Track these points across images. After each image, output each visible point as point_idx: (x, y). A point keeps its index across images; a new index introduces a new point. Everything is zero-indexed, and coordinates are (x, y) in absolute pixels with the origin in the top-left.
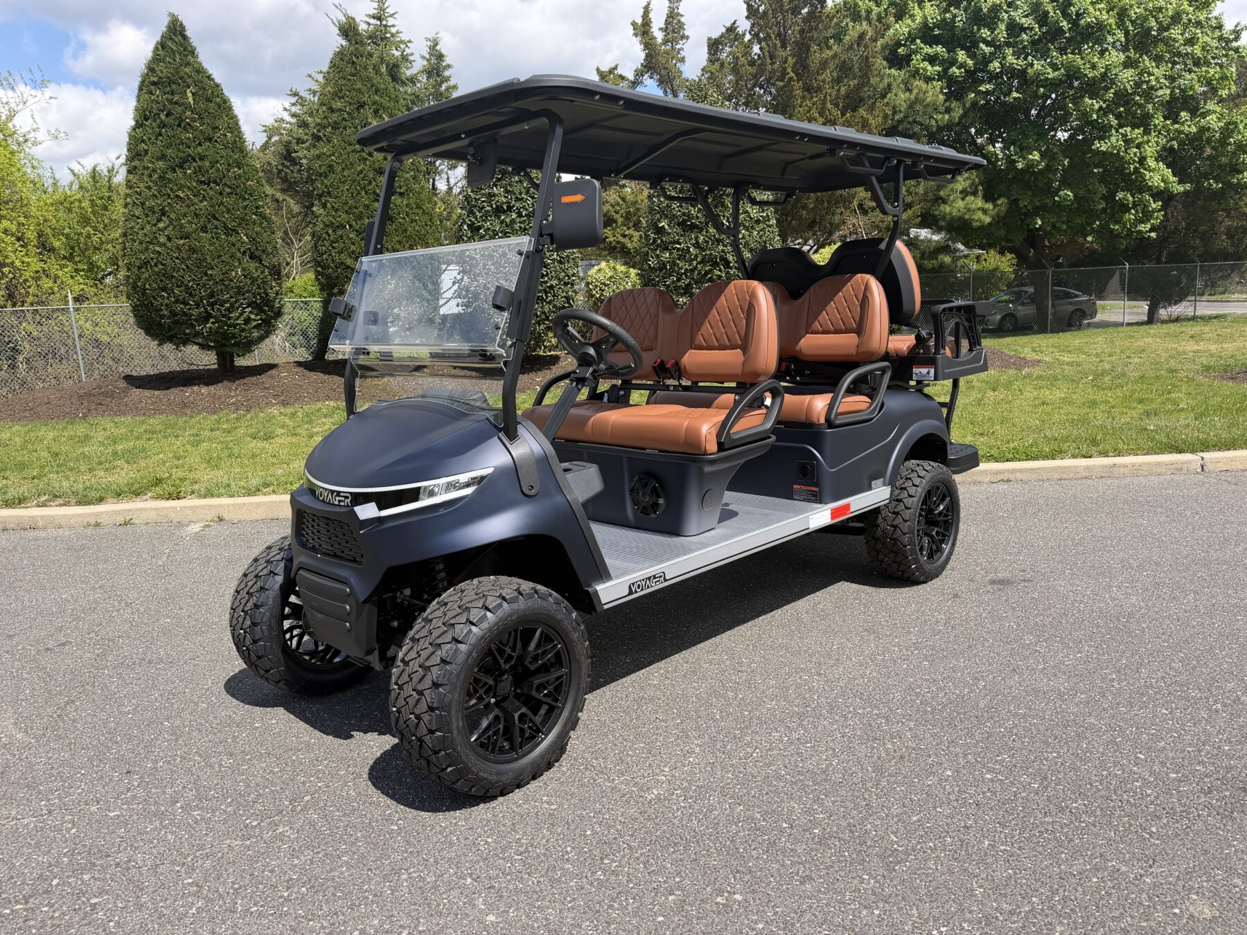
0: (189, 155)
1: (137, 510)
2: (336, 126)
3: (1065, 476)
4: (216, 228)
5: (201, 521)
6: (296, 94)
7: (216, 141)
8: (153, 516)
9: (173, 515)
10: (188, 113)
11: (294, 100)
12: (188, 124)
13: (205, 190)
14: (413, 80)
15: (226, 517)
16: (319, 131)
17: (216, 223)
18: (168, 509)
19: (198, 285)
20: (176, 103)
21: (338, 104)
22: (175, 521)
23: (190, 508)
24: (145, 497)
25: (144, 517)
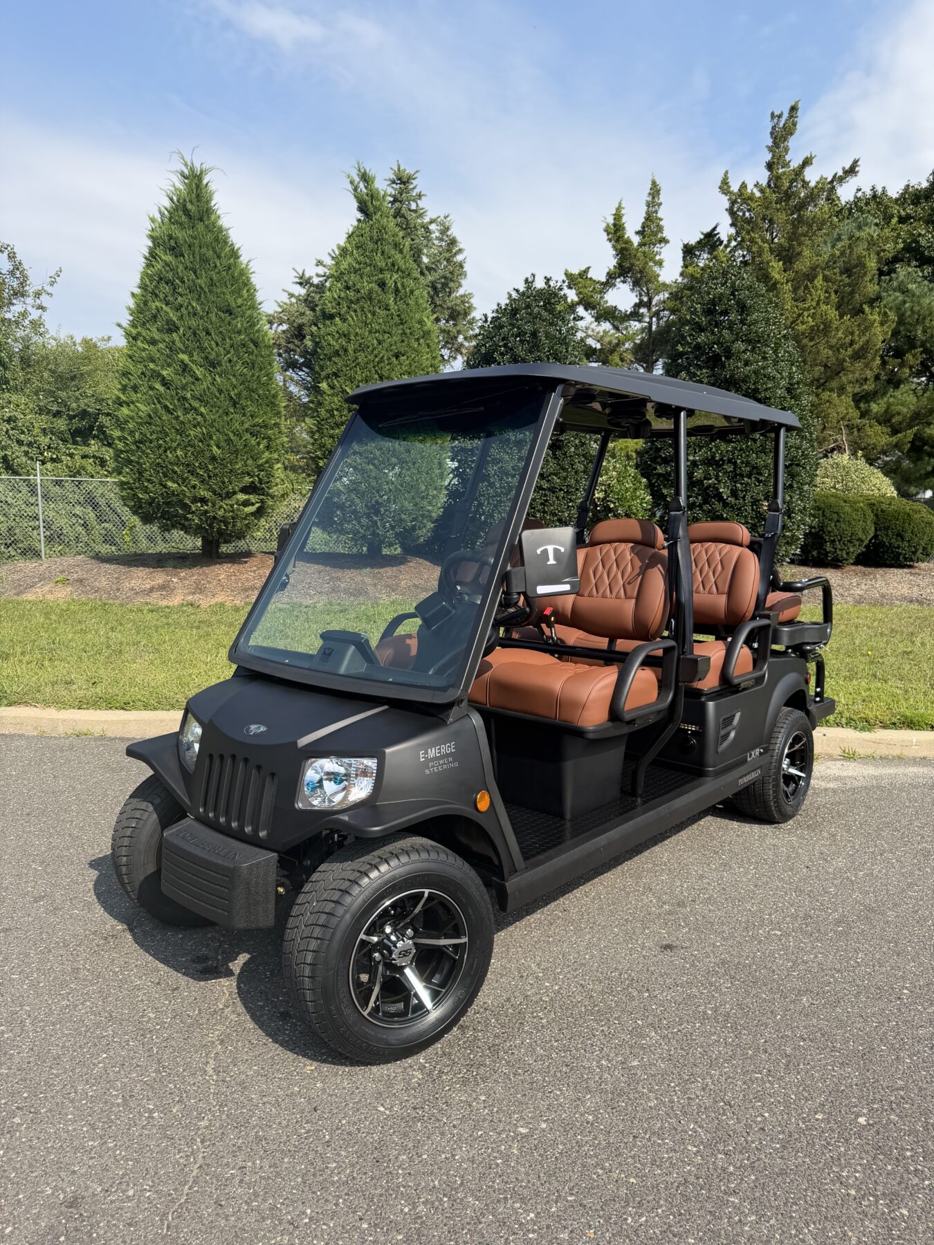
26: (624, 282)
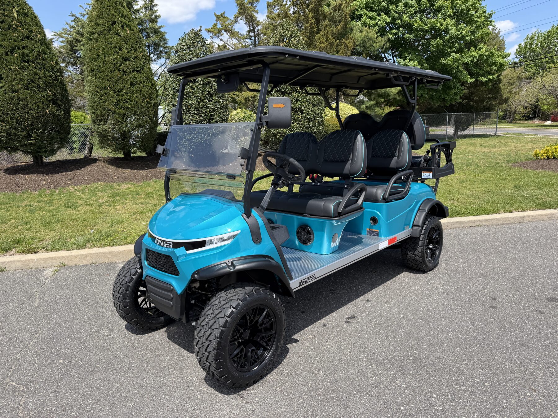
0: (16, 46)
1: (8, 262)
2: (100, 33)
3: (504, 222)
4: (34, 87)
5: (51, 266)
6: (73, 16)
7: (31, 39)
8: (19, 265)
9: (32, 264)
10: (14, 22)
11: (73, 18)
12: (15, 28)
13: (25, 66)
14: (138, 11)
15: (66, 263)
16: (90, 36)
17: (34, 84)
18: (29, 260)
19: (24, 119)
20: (7, 16)
21: (101, 22)
22: (34, 267)
23: (44, 259)
24: (11, 253)
25: (13, 266)
26: (241, 19)
